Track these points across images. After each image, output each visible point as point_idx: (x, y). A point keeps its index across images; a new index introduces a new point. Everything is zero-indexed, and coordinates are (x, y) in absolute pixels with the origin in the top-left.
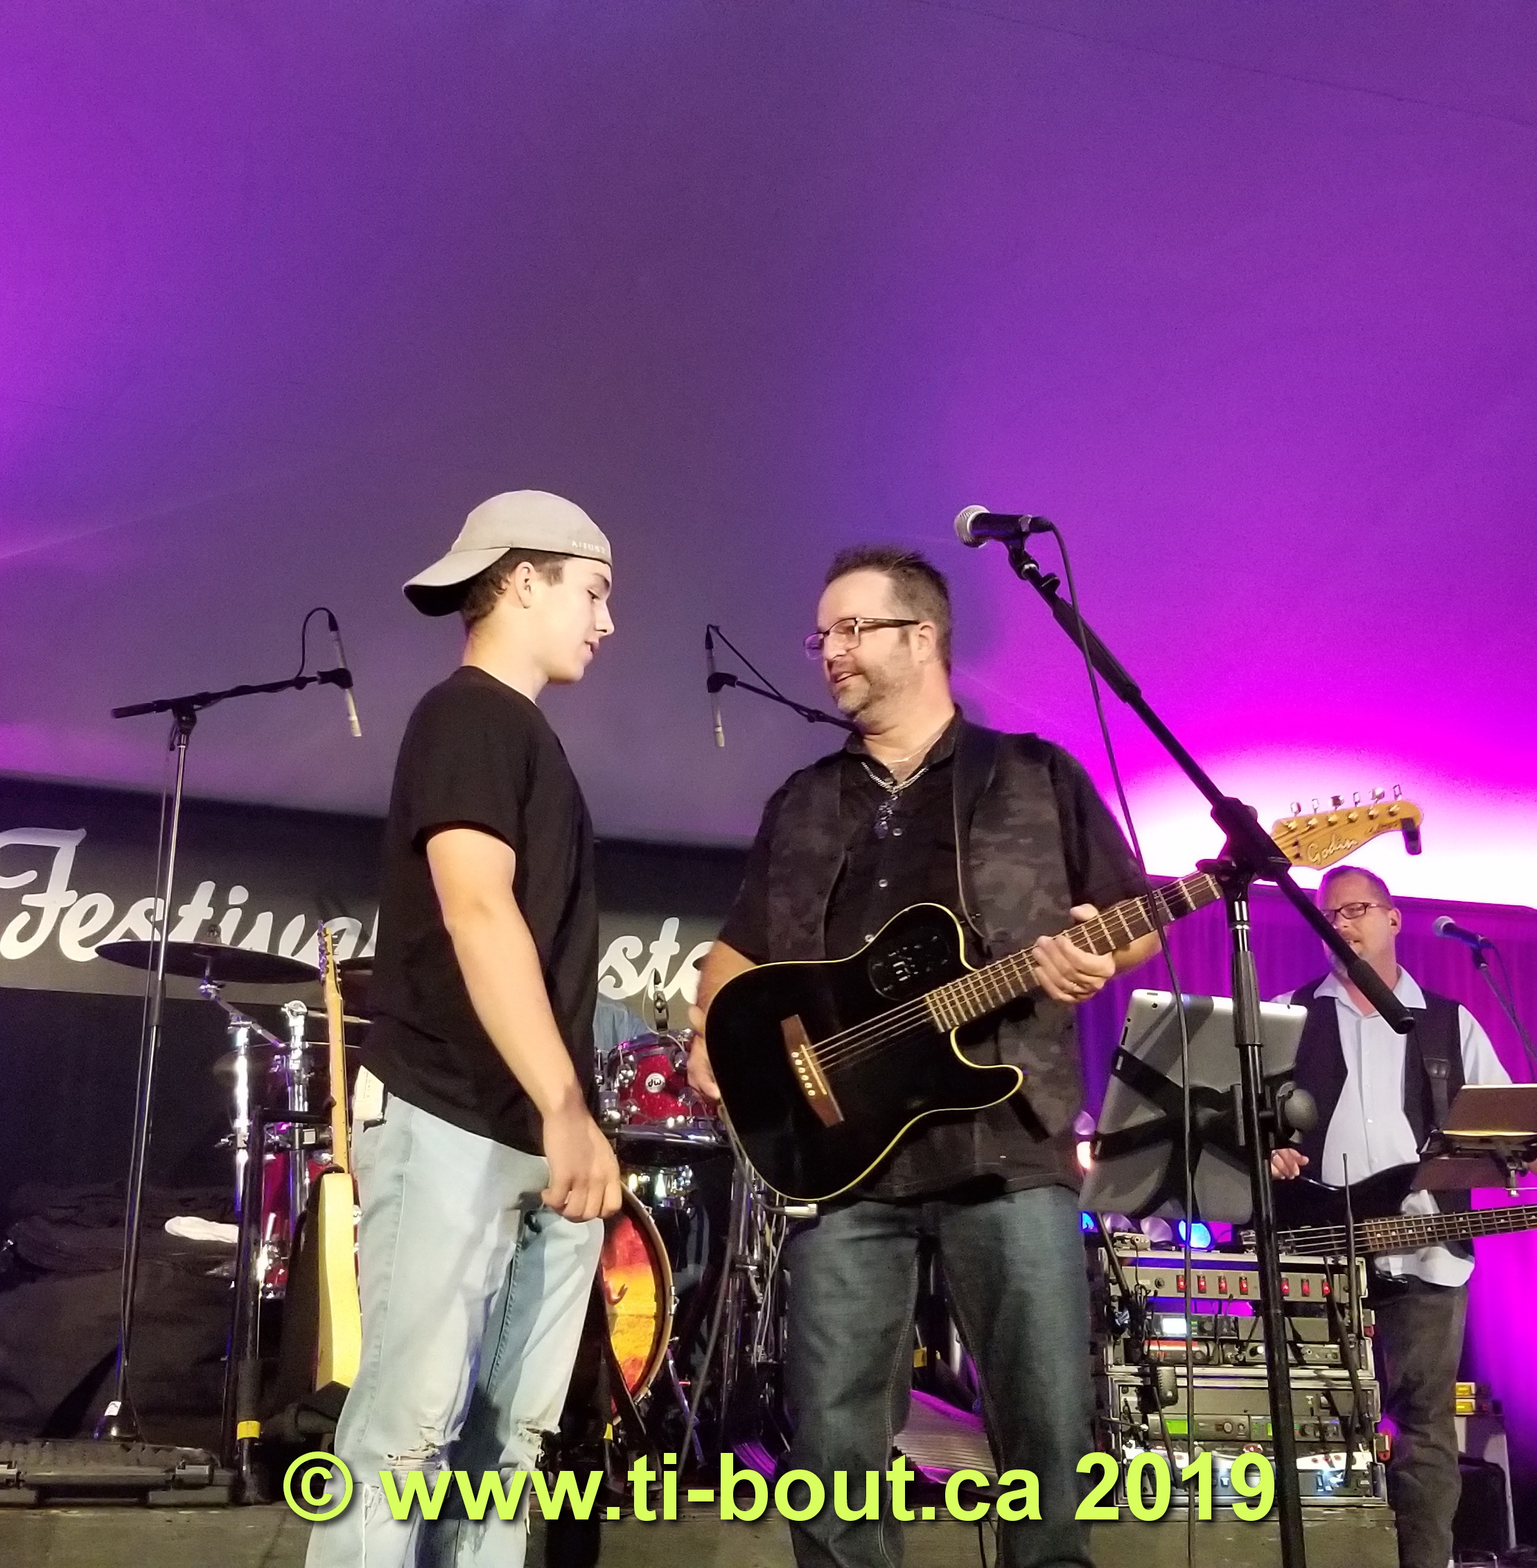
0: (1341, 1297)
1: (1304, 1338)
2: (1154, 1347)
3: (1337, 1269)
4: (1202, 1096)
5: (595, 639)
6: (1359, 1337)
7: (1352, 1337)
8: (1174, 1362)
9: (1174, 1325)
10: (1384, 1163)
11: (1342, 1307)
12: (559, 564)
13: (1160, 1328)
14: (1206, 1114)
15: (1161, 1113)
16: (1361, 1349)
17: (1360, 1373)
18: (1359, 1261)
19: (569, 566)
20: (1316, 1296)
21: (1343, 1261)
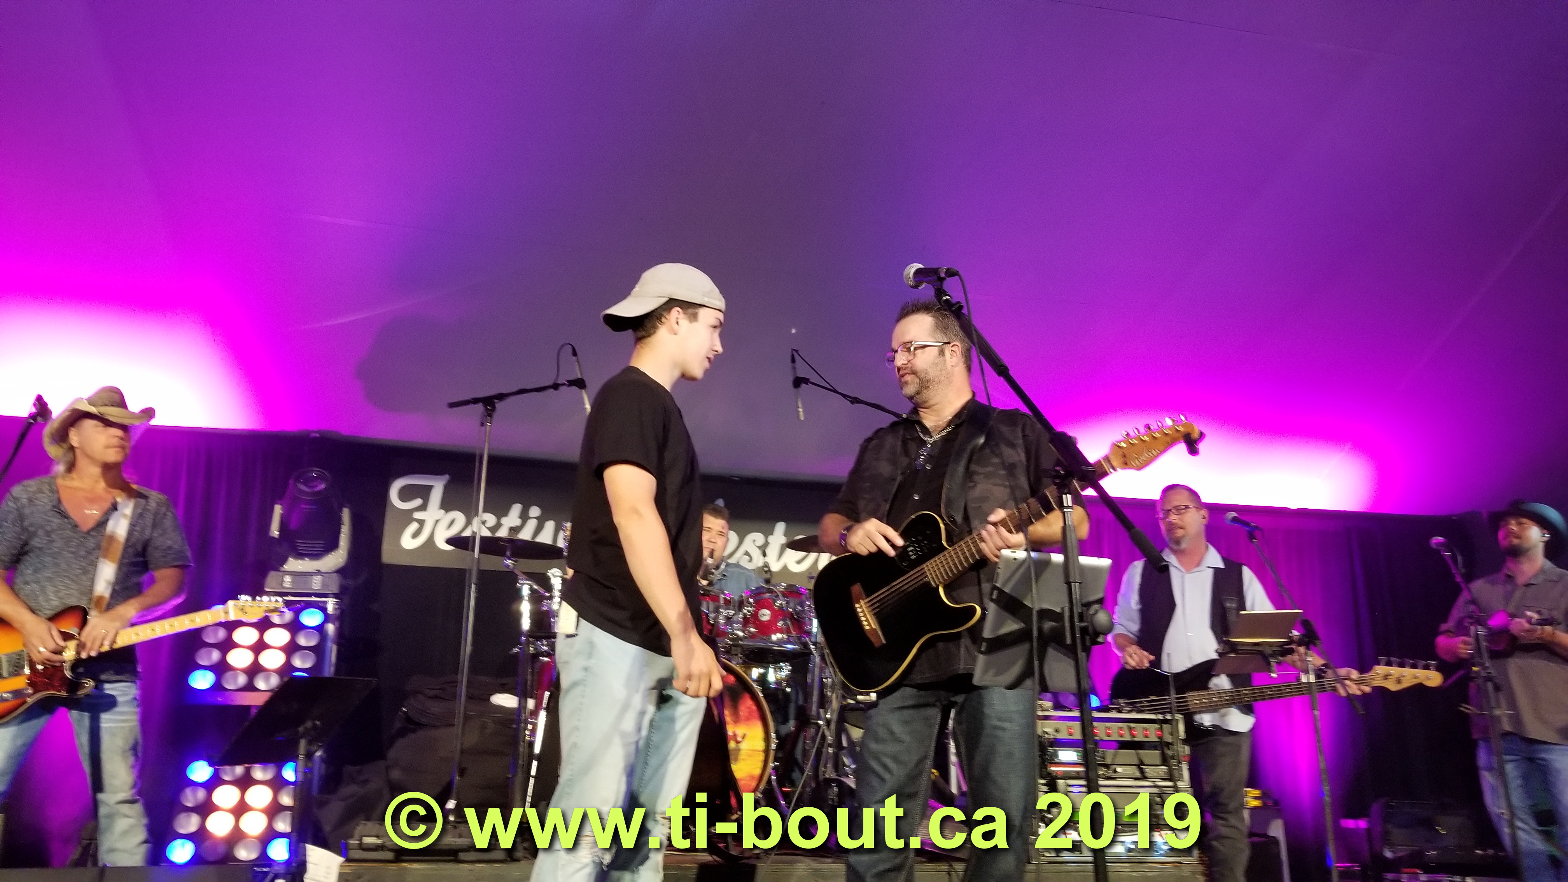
0: (1168, 738)
1: (1146, 761)
2: (1053, 769)
3: (1165, 721)
4: (1045, 614)
5: (711, 356)
7: (1174, 762)
8: (1067, 776)
9: (1068, 755)
10: (1199, 659)
11: (1168, 744)
12: (696, 311)
13: (1057, 756)
14: (1048, 625)
15: (1022, 625)
16: (1180, 769)
18: (1179, 717)
19: (702, 312)
20: (1153, 738)
21: (1168, 717)
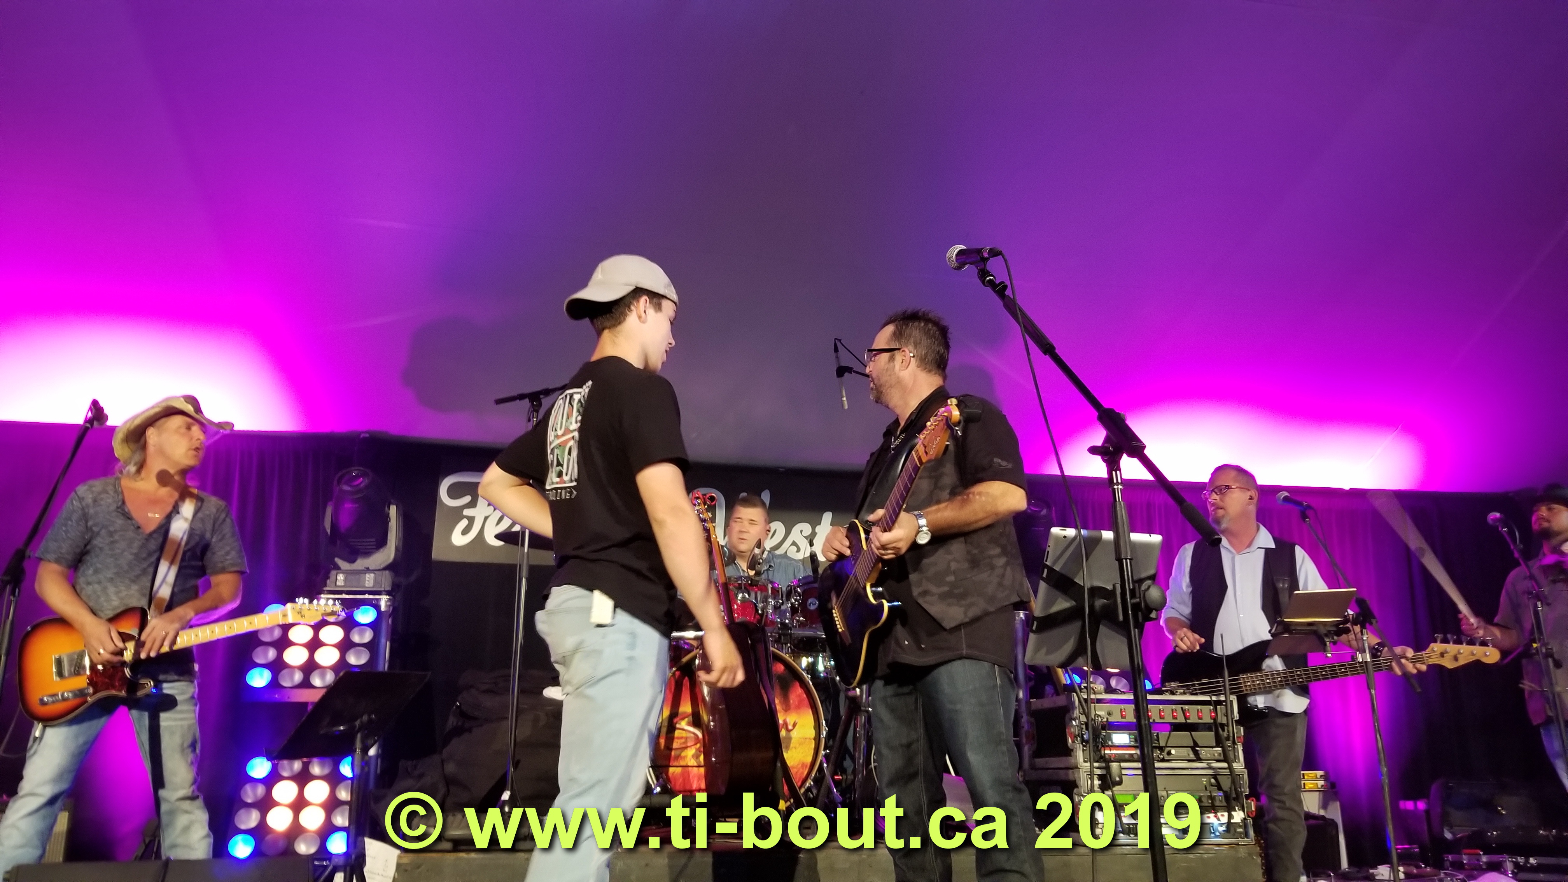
6: (1234, 743)
10: (1250, 640)
12: (660, 301)
17: (1235, 765)
19: (664, 303)
